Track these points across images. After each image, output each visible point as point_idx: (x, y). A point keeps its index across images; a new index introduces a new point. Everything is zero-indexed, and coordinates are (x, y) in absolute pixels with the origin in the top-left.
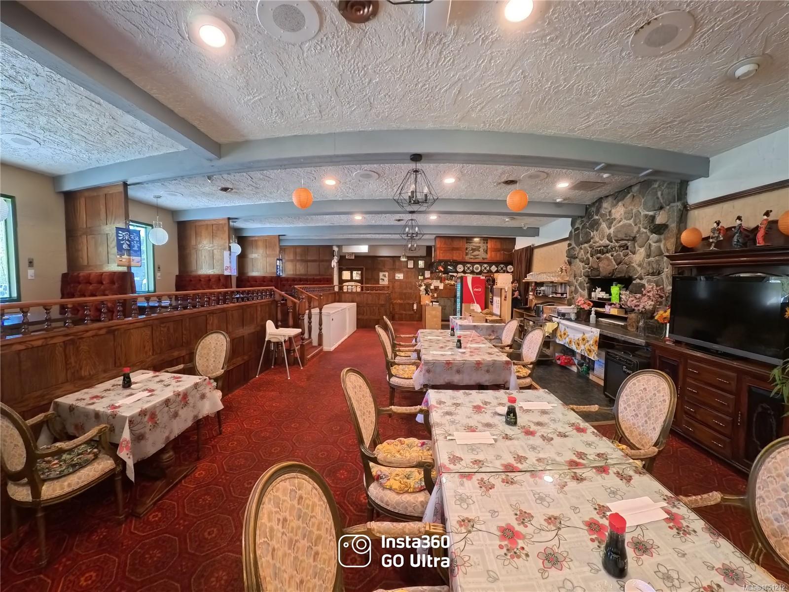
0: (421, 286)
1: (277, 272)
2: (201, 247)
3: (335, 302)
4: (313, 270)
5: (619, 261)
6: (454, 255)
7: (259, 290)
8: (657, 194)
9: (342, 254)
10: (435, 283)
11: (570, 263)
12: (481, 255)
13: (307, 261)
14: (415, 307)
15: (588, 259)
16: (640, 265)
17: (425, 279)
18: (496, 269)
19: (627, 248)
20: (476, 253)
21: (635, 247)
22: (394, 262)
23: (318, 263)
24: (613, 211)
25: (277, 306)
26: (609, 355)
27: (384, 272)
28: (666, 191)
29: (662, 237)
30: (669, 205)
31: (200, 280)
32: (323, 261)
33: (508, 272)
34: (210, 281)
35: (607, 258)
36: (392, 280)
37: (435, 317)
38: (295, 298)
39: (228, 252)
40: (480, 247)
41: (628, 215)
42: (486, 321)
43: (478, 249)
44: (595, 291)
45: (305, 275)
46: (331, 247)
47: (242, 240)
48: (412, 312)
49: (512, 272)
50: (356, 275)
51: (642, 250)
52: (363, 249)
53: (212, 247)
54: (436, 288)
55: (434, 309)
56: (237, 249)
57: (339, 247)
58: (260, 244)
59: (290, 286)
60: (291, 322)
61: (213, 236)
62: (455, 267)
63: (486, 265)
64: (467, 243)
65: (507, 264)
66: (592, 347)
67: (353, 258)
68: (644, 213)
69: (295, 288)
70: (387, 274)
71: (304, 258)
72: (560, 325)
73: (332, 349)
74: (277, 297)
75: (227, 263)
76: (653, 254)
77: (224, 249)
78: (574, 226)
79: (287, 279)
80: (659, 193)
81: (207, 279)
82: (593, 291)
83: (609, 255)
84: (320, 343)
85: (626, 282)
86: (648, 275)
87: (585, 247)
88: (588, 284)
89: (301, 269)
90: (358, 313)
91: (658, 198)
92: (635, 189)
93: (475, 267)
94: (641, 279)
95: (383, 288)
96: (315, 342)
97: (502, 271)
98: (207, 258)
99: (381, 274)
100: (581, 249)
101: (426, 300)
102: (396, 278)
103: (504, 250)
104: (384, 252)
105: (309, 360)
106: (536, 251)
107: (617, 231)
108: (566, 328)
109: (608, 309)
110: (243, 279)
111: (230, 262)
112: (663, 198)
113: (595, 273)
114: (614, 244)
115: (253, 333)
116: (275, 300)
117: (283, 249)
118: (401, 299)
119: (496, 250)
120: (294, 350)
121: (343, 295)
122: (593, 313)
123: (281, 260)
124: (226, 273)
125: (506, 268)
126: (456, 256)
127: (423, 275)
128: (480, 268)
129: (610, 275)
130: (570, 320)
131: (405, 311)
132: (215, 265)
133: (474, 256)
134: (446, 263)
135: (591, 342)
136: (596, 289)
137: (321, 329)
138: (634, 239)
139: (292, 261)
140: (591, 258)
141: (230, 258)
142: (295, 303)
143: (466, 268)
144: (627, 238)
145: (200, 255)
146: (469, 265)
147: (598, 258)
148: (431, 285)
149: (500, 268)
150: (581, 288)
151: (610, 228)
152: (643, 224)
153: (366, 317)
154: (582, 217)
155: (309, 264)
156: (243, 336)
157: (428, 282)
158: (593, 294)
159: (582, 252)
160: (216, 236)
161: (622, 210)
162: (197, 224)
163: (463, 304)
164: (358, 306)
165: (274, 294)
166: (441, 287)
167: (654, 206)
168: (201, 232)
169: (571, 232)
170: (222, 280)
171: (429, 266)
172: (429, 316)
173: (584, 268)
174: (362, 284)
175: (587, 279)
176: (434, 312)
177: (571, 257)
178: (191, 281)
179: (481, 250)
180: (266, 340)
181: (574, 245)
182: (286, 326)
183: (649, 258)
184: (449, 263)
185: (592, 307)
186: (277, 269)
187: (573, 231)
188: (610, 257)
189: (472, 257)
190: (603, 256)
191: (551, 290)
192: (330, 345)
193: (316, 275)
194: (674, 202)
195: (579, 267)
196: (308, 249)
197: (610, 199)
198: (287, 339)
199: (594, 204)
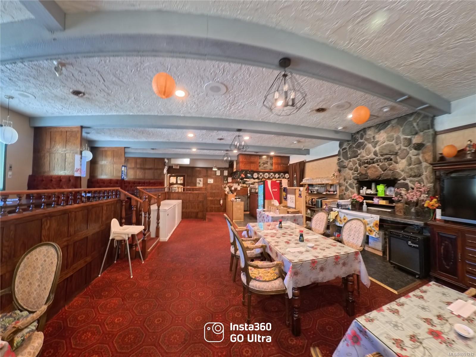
0: (225, 187)
1: (122, 176)
2: (55, 151)
3: (165, 199)
4: (149, 175)
5: (385, 168)
6: (251, 166)
7: (106, 191)
8: (413, 125)
9: (170, 165)
10: (235, 186)
11: (340, 171)
12: (268, 167)
13: (145, 169)
14: (221, 202)
15: (357, 168)
16: (403, 171)
17: (228, 183)
18: (278, 176)
19: (391, 160)
20: (265, 165)
21: (397, 159)
22: (207, 171)
23: (153, 171)
24: (377, 136)
25: (122, 205)
26: (391, 234)
27: (200, 178)
28: (421, 123)
29: (420, 152)
30: (422, 131)
31: (52, 180)
32: (157, 169)
33: (285, 178)
34: (60, 181)
35: (374, 167)
36: (205, 183)
37: (240, 209)
38: (137, 197)
39: (79, 156)
40: (268, 162)
41: (390, 139)
42: (288, 213)
43: (266, 163)
44: (362, 189)
45: (143, 179)
46: (163, 159)
47: (94, 149)
48: (219, 206)
49: (288, 178)
50: (180, 180)
51: (404, 161)
52: (186, 161)
53: (65, 151)
54: (236, 189)
55: (239, 204)
56: (88, 155)
57: (169, 159)
58: (109, 153)
59: (131, 187)
60: (134, 220)
61: (66, 142)
62: (252, 175)
63: (272, 174)
64: (260, 159)
65: (285, 173)
66: (373, 228)
67: (178, 168)
68: (403, 137)
69: (137, 189)
70: (202, 179)
71: (142, 167)
72: (339, 213)
73: (167, 239)
74: (122, 197)
75: (77, 166)
76: (413, 163)
77: (77, 153)
78: (342, 146)
79: (129, 182)
80: (415, 124)
81: (58, 179)
82: (360, 189)
83: (375, 165)
84: (157, 235)
85: (390, 182)
86: (410, 177)
87: (354, 161)
88: (357, 185)
89: (140, 174)
90: (183, 208)
91: (414, 127)
92: (393, 122)
93: (265, 175)
94: (404, 179)
95: (200, 189)
96: (153, 235)
97: (282, 177)
98: (60, 160)
99: (198, 180)
100: (350, 161)
101: (232, 197)
102: (208, 182)
103: (283, 164)
104: (200, 165)
105: (149, 253)
106: (307, 164)
107: (382, 148)
108: (346, 215)
109: (376, 201)
110: (93, 181)
111: (81, 165)
112: (418, 127)
113: (363, 177)
114: (379, 157)
115: (98, 233)
116: (120, 200)
117: (127, 160)
118: (211, 197)
119: (278, 164)
120: (136, 245)
121: (172, 195)
122: (365, 204)
123: (126, 167)
124: (77, 174)
125: (285, 175)
126: (253, 167)
127: (227, 180)
128: (268, 175)
129: (377, 178)
130: (348, 209)
131: (214, 205)
132: (67, 167)
133: (264, 167)
134: (246, 172)
135: (372, 225)
136: (363, 187)
137: (158, 223)
138: (396, 154)
139: (133, 168)
140: (359, 168)
141: (81, 162)
142: (137, 201)
143: (259, 176)
144: (391, 153)
145: (53, 158)
146: (261, 174)
147: (366, 167)
148: (232, 187)
149: (280, 176)
150: (351, 187)
151: (375, 147)
152: (404, 144)
153: (188, 211)
154: (348, 141)
155: (146, 171)
156: (87, 237)
157: (230, 185)
158: (361, 191)
159: (351, 163)
160: (69, 142)
161: (385, 136)
162: (52, 130)
163: (265, 200)
164: (183, 203)
165: (120, 194)
166: (239, 188)
167: (411, 133)
168: (56, 138)
169: (339, 151)
170: (72, 181)
171: (232, 174)
172: (235, 209)
173: (353, 174)
174: (184, 186)
175: (356, 181)
176: (239, 206)
177: (341, 167)
178: (43, 180)
179: (269, 163)
180: (111, 238)
181: (342, 159)
182: (129, 223)
183: (410, 166)
184: (248, 172)
185: (364, 200)
186: (122, 173)
187: (341, 150)
188: (377, 166)
189: (263, 168)
190: (370, 166)
191: (323, 189)
192: (165, 237)
193: (152, 179)
194: (429, 129)
195: (349, 173)
196: (146, 159)
197: (373, 129)
198: (130, 236)
199: (358, 132)
